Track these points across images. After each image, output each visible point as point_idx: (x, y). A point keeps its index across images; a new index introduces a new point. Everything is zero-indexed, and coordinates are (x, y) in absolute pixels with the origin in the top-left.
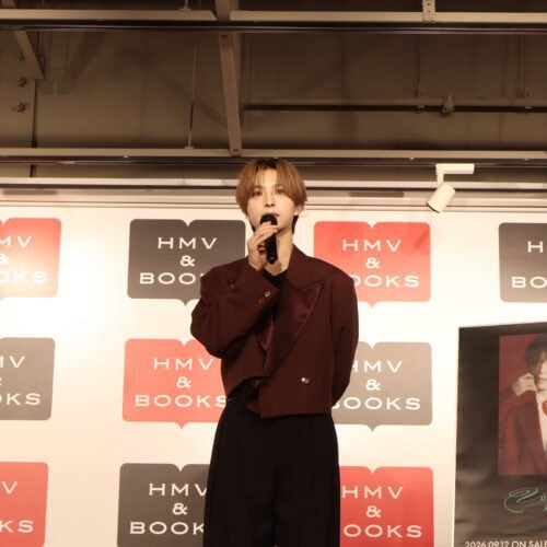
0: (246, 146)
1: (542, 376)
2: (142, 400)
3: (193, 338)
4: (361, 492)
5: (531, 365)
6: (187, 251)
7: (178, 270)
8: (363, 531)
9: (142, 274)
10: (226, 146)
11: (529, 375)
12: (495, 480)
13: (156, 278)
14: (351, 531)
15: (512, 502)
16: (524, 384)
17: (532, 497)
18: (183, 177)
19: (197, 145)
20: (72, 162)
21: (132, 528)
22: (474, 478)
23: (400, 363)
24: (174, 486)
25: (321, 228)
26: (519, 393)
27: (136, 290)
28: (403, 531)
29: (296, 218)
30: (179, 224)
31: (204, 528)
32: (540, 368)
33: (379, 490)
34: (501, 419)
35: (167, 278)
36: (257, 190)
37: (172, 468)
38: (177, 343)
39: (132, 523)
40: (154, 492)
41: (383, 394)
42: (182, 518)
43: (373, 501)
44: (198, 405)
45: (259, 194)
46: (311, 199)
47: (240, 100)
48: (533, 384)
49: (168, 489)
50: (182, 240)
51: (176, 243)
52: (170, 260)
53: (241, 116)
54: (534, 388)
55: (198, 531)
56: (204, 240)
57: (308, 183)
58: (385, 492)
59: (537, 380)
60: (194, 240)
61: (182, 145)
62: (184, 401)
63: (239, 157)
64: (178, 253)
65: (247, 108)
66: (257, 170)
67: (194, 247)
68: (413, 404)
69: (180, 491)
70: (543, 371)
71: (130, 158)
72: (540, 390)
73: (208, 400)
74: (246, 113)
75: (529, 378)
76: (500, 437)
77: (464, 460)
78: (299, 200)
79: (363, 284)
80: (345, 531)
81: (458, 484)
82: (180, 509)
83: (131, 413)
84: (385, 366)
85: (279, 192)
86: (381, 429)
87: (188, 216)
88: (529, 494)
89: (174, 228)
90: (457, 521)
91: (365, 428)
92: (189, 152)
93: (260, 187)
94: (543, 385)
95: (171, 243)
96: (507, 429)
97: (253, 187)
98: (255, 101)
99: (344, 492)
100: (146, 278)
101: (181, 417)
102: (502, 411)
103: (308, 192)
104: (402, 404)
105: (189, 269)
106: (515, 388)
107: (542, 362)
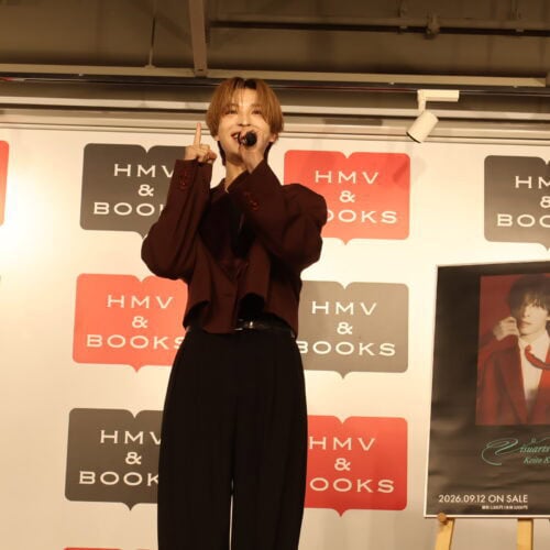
0: (212, 65)
1: (525, 320)
2: (94, 340)
3: (150, 274)
4: (330, 443)
5: (514, 308)
6: (146, 179)
7: (136, 200)
8: (331, 485)
9: (96, 204)
10: (189, 64)
11: (511, 318)
12: (471, 430)
13: (111, 208)
14: (317, 484)
15: (490, 453)
16: (506, 328)
17: (511, 449)
18: (143, 99)
19: (158, 64)
20: (22, 80)
21: (82, 477)
22: (448, 427)
23: (374, 305)
24: (127, 434)
25: (291, 156)
26: (500, 337)
27: (89, 221)
28: (374, 486)
30: (138, 149)
31: (158, 479)
32: (524, 311)
33: (349, 440)
34: (479, 365)
35: (123, 209)
37: (126, 413)
38: (133, 279)
39: (82, 473)
40: (105, 439)
41: (356, 338)
42: (135, 468)
43: (342, 452)
44: (155, 347)
46: (287, 126)
47: (206, 14)
48: (515, 328)
49: (121, 437)
50: (140, 168)
51: (134, 170)
52: (127, 189)
53: (207, 32)
54: (517, 333)
55: (153, 482)
56: (164, 167)
57: (285, 108)
58: (355, 443)
59: (520, 324)
60: (153, 168)
61: (142, 64)
62: (138, 342)
63: (204, 78)
64: (136, 181)
65: (213, 24)
66: (235, 87)
67: (153, 175)
68: (388, 349)
69: (134, 439)
70: (526, 314)
71: (85, 76)
72: (522, 335)
73: (165, 342)
74: (212, 29)
75: (512, 322)
76: (478, 383)
77: (439, 408)
79: (336, 218)
80: (311, 484)
81: (433, 434)
82: (134, 458)
83: (82, 354)
84: (357, 308)
86: (351, 375)
87: (148, 141)
88: (508, 445)
89: (132, 154)
90: (431, 473)
91: (335, 375)
92: (149, 71)
94: (526, 330)
95: (128, 170)
96: (487, 374)
97: (229, 105)
98: (223, 17)
99: (311, 442)
101: (136, 360)
102: (481, 357)
103: (285, 118)
104: (375, 349)
105: (147, 199)
106: (496, 333)
107: (526, 305)
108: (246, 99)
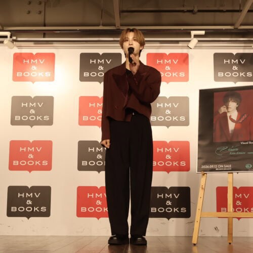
0: (122, 25)
1: (230, 107)
2: (85, 118)
4: (164, 150)
5: (225, 103)
6: (101, 64)
7: (98, 71)
8: (165, 163)
10: (115, 26)
12: (212, 143)
13: (90, 74)
14: (160, 163)
15: (218, 151)
16: (223, 109)
18: (99, 37)
19: (104, 25)
20: (59, 32)
21: (83, 163)
22: (204, 143)
23: (178, 104)
24: (97, 149)
25: (149, 55)
26: (221, 113)
27: (82, 79)
28: (179, 164)
29: (141, 51)
30: (98, 54)
33: (170, 149)
34: (214, 122)
35: (94, 74)
36: (127, 39)
37: (96, 142)
38: (97, 98)
40: (90, 150)
41: (172, 115)
42: (100, 160)
43: (168, 153)
45: (127, 41)
46: (147, 45)
47: (119, 8)
49: (95, 150)
50: (99, 60)
51: (97, 61)
52: (94, 68)
53: (120, 14)
54: (226, 111)
56: (107, 60)
57: (146, 39)
58: (172, 150)
59: (227, 108)
60: (103, 60)
61: (98, 25)
62: (100, 118)
63: (119, 29)
64: (98, 65)
65: (122, 12)
67: (103, 63)
68: (182, 118)
69: (99, 150)
70: (229, 104)
71: (79, 30)
72: (228, 112)
74: (121, 14)
75: (225, 107)
77: (201, 137)
78: (142, 44)
79: (164, 75)
80: (158, 163)
81: (199, 145)
82: (99, 156)
83: (81, 123)
84: (172, 105)
85: (135, 40)
86: (171, 127)
88: (224, 149)
89: (96, 56)
90: (198, 158)
91: (165, 127)
92: (101, 28)
93: (128, 38)
94: (229, 110)
95: (95, 61)
96: (217, 126)
97: (126, 38)
98: (125, 9)
99: (158, 150)
100: (86, 74)
102: (215, 120)
103: (145, 42)
104: (178, 118)
105: (101, 71)
106: (219, 111)
107: (229, 102)
108: (131, 36)
